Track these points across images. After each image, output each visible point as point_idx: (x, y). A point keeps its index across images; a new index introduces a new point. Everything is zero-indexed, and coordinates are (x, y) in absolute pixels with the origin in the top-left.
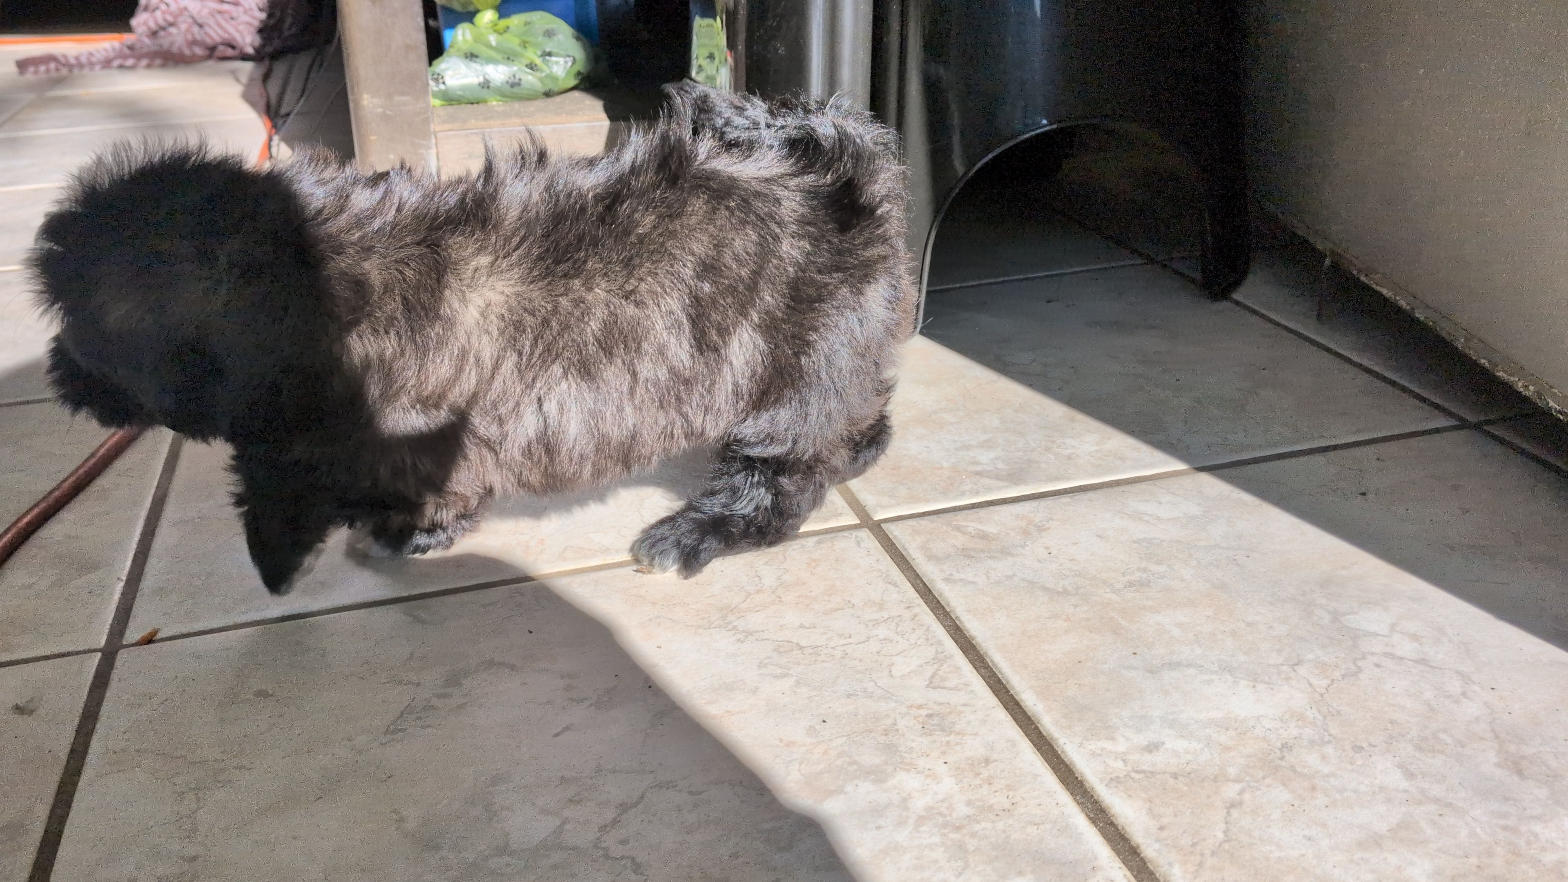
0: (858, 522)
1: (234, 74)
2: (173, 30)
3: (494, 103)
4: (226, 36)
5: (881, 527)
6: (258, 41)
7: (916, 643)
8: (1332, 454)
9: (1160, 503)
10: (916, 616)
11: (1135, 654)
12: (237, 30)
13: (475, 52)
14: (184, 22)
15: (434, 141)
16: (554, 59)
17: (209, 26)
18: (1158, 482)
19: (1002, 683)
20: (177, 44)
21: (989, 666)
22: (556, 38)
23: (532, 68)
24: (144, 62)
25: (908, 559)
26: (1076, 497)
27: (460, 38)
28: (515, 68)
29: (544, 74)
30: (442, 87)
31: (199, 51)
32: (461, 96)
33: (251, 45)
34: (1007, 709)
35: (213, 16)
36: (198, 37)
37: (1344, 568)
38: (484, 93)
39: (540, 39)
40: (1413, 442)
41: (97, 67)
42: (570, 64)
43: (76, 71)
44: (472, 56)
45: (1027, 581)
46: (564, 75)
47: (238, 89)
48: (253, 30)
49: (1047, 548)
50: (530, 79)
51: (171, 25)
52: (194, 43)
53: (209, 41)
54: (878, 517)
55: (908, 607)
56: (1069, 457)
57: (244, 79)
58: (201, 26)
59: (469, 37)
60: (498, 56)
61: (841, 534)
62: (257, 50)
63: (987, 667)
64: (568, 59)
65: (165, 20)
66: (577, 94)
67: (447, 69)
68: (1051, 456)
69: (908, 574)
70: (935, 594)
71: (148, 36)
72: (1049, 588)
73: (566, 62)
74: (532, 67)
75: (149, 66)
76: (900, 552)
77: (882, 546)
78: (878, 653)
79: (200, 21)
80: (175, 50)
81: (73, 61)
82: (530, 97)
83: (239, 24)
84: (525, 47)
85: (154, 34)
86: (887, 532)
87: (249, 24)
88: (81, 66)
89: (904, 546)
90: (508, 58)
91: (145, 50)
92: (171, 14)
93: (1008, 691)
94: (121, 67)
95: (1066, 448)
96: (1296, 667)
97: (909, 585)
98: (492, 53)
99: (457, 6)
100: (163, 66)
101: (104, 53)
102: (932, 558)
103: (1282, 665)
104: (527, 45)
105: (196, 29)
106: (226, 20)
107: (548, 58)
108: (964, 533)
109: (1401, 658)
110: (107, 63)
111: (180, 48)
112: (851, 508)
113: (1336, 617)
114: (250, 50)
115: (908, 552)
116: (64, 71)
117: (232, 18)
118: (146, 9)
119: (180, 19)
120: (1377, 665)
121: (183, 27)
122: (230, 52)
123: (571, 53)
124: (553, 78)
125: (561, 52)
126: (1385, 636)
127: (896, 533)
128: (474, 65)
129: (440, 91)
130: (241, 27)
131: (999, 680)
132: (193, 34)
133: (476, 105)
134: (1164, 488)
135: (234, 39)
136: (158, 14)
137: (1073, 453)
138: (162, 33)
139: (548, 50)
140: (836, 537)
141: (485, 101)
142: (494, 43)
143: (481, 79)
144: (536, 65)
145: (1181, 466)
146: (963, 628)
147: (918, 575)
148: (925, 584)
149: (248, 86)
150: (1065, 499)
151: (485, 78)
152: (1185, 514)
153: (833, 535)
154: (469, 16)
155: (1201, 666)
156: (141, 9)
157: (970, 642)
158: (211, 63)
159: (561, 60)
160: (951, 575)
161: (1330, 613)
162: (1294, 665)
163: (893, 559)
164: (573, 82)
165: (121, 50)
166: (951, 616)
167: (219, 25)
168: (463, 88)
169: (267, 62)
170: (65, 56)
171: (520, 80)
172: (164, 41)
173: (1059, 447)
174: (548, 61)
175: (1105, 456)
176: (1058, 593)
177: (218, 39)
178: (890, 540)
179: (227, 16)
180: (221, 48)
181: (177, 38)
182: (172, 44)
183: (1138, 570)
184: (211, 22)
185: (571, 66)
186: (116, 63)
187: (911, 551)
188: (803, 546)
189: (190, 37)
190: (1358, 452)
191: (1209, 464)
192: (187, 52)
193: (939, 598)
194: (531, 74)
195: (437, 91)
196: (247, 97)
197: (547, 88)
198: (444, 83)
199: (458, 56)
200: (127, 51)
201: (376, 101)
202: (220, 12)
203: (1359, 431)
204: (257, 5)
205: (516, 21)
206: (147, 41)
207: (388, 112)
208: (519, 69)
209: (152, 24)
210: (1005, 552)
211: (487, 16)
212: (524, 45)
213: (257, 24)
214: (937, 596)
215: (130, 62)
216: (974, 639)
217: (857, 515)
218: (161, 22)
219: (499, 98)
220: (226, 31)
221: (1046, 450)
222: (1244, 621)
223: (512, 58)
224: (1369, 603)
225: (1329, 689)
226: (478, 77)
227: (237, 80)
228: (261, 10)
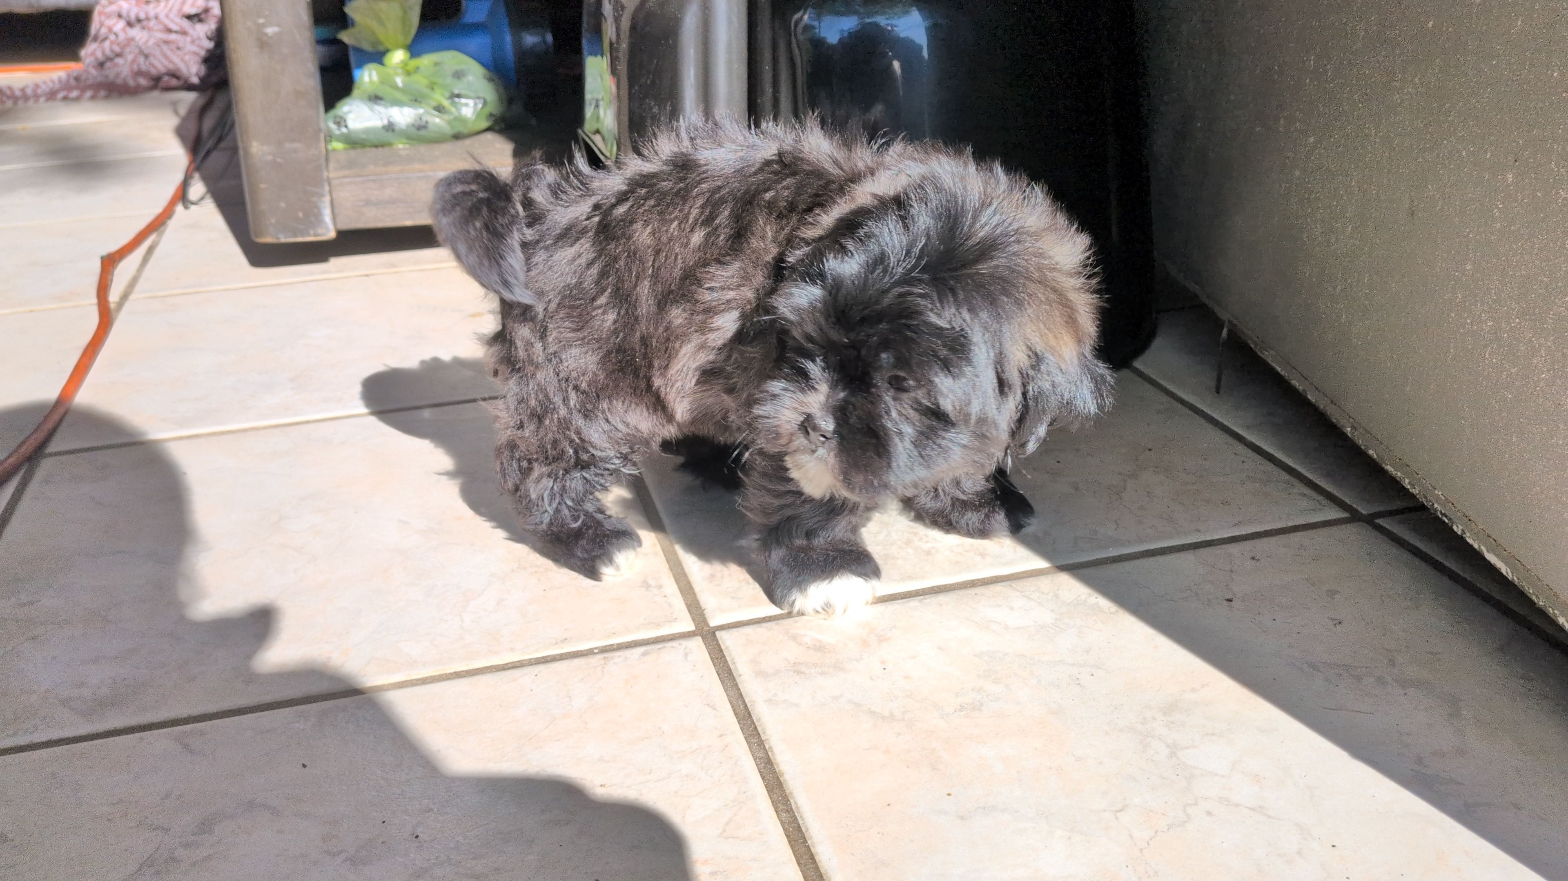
0: (692, 628)
1: (174, 105)
2: (119, 61)
3: (401, 146)
4: (171, 66)
5: (715, 636)
6: (203, 70)
7: (719, 781)
8: (1202, 552)
9: (1012, 609)
10: (727, 746)
11: (949, 795)
12: (183, 60)
13: (380, 94)
14: (130, 52)
15: (327, 188)
16: (463, 101)
17: (154, 56)
18: (1015, 584)
19: (801, 830)
20: (123, 76)
21: (792, 809)
22: (465, 80)
23: (439, 111)
24: (89, 94)
25: (735, 675)
26: (925, 601)
27: (366, 79)
28: (421, 111)
29: (452, 117)
30: (344, 130)
31: (143, 82)
32: (364, 140)
33: (197, 74)
34: (799, 864)
35: (159, 46)
36: (144, 68)
37: (1193, 690)
38: (389, 136)
39: (449, 80)
40: (1296, 538)
41: (42, 100)
42: (480, 106)
43: (20, 103)
44: (375, 98)
45: (854, 703)
46: (474, 117)
47: (173, 121)
48: (198, 59)
49: (883, 662)
50: (436, 121)
51: (118, 55)
52: (139, 73)
53: (154, 72)
54: (713, 622)
55: (721, 736)
56: (928, 553)
57: (183, 111)
58: (146, 56)
59: (375, 78)
60: (404, 98)
61: (670, 644)
62: (202, 80)
63: (790, 810)
64: (478, 101)
65: (112, 51)
66: (489, 136)
67: (350, 112)
68: (910, 551)
69: (731, 693)
70: (754, 718)
71: (93, 67)
72: (874, 712)
73: (476, 104)
74: (439, 109)
75: (93, 98)
76: (728, 665)
77: (711, 658)
78: (676, 793)
79: (146, 52)
80: (119, 81)
81: (18, 93)
82: (438, 140)
83: (185, 54)
84: (433, 89)
85: (101, 65)
86: (720, 642)
87: (195, 53)
88: (26, 98)
89: (733, 659)
90: (416, 100)
91: (90, 82)
92: (119, 44)
93: (805, 841)
94: (65, 98)
95: (927, 542)
96: (1118, 814)
97: (729, 706)
98: (398, 95)
99: (366, 47)
100: (107, 97)
101: (51, 85)
102: (760, 674)
103: (1105, 811)
104: (435, 87)
105: (141, 60)
106: (172, 50)
107: (457, 100)
108: (800, 644)
109: (1237, 805)
110: (51, 95)
111: (125, 79)
112: (689, 611)
113: (1174, 750)
114: (195, 80)
115: (736, 667)
116: (9, 104)
117: (178, 48)
118: (95, 39)
119: (127, 50)
120: (1209, 813)
121: (130, 57)
122: (174, 82)
123: (482, 95)
124: (462, 120)
125: (472, 94)
126: (1223, 776)
127: (728, 643)
128: (378, 108)
129: (343, 134)
130: (187, 58)
131: (799, 827)
132: (138, 65)
133: (381, 149)
134: (1019, 591)
135: (178, 69)
136: (107, 44)
137: (933, 548)
138: (108, 64)
139: (456, 92)
140: (664, 647)
141: (390, 144)
142: (400, 84)
143: (386, 122)
144: (443, 108)
145: (1041, 564)
146: (773, 761)
147: (741, 695)
148: (746, 706)
149: (185, 120)
150: (914, 603)
151: (389, 122)
152: (1035, 622)
153: (660, 646)
154: (378, 56)
155: (1017, 812)
156: (90, 39)
157: (778, 778)
158: (156, 94)
159: (471, 102)
160: (776, 694)
161: (1168, 746)
162: (1117, 811)
163: (719, 675)
164: (485, 124)
165: (68, 81)
166: (764, 746)
167: (165, 56)
168: (367, 131)
169: (209, 93)
170: (10, 88)
171: (427, 122)
172: (110, 72)
173: (920, 539)
174: (456, 103)
175: (967, 551)
176: (883, 718)
177: (163, 70)
178: (721, 651)
179: (173, 47)
180: (166, 78)
181: (123, 69)
182: (118, 75)
183: (973, 690)
184: (157, 53)
185: (482, 108)
186: (60, 95)
187: (739, 666)
188: (626, 659)
189: (135, 67)
190: (1234, 549)
191: (1071, 562)
192: (131, 83)
193: (756, 723)
194: (437, 117)
195: (339, 135)
196: (180, 132)
197: (455, 131)
198: (346, 126)
199: (362, 99)
200: (73, 82)
201: (266, 148)
202: (166, 42)
203: (1238, 524)
204: (206, 34)
205: (426, 61)
206: (94, 72)
207: (279, 160)
208: (426, 112)
209: (99, 55)
210: (838, 667)
211: (398, 56)
212: (432, 86)
213: (203, 53)
214: (755, 721)
215: (75, 94)
216: (782, 775)
217: (694, 620)
218: (108, 52)
219: (405, 141)
220: (171, 61)
221: (906, 544)
222: (1074, 756)
223: (419, 99)
224: (1213, 734)
225: (1150, 842)
226: (382, 119)
227: (176, 112)
228: (209, 39)
